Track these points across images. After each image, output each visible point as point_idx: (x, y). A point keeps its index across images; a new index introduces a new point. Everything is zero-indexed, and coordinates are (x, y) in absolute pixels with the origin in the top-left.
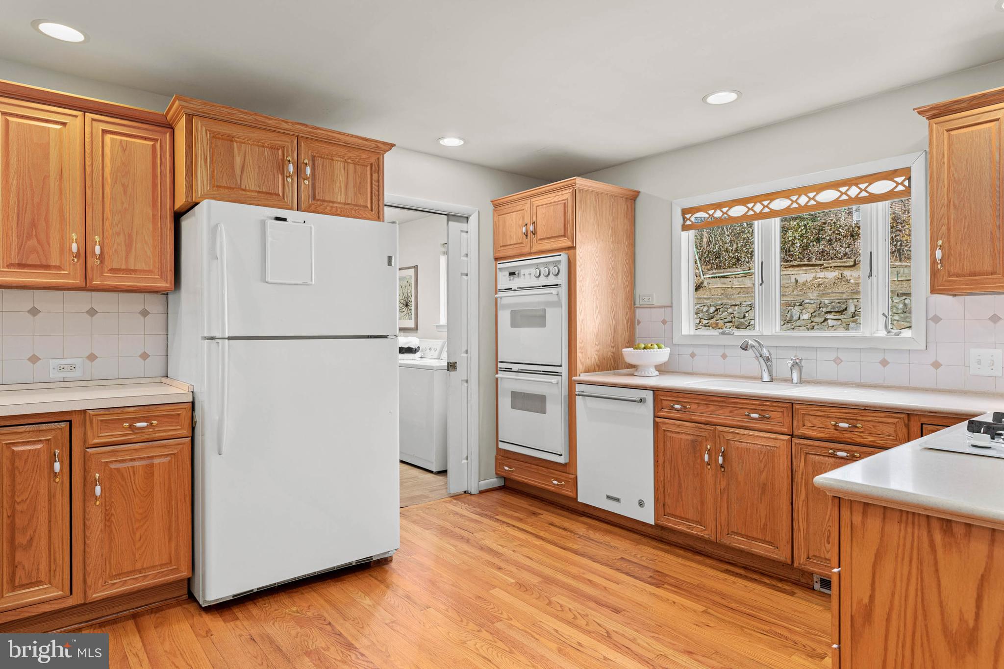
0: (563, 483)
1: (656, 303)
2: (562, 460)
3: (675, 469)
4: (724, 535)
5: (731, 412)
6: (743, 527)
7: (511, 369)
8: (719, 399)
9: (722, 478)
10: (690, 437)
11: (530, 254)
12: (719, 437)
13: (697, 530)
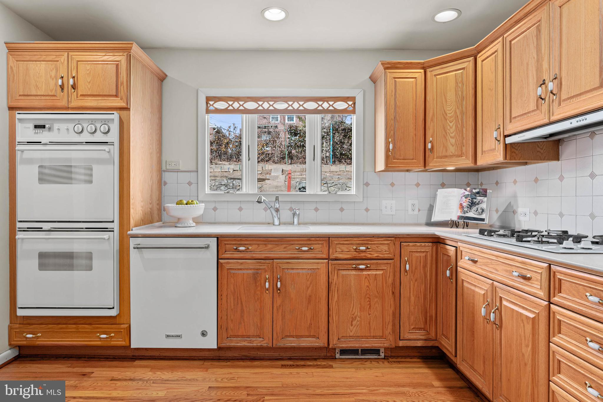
0: (112, 335)
1: (182, 168)
2: (113, 313)
3: (238, 299)
4: (279, 339)
5: (285, 248)
6: (294, 330)
7: (42, 228)
8: (276, 239)
9: (278, 298)
10: (250, 272)
11: (68, 108)
12: (276, 268)
13: (257, 343)
